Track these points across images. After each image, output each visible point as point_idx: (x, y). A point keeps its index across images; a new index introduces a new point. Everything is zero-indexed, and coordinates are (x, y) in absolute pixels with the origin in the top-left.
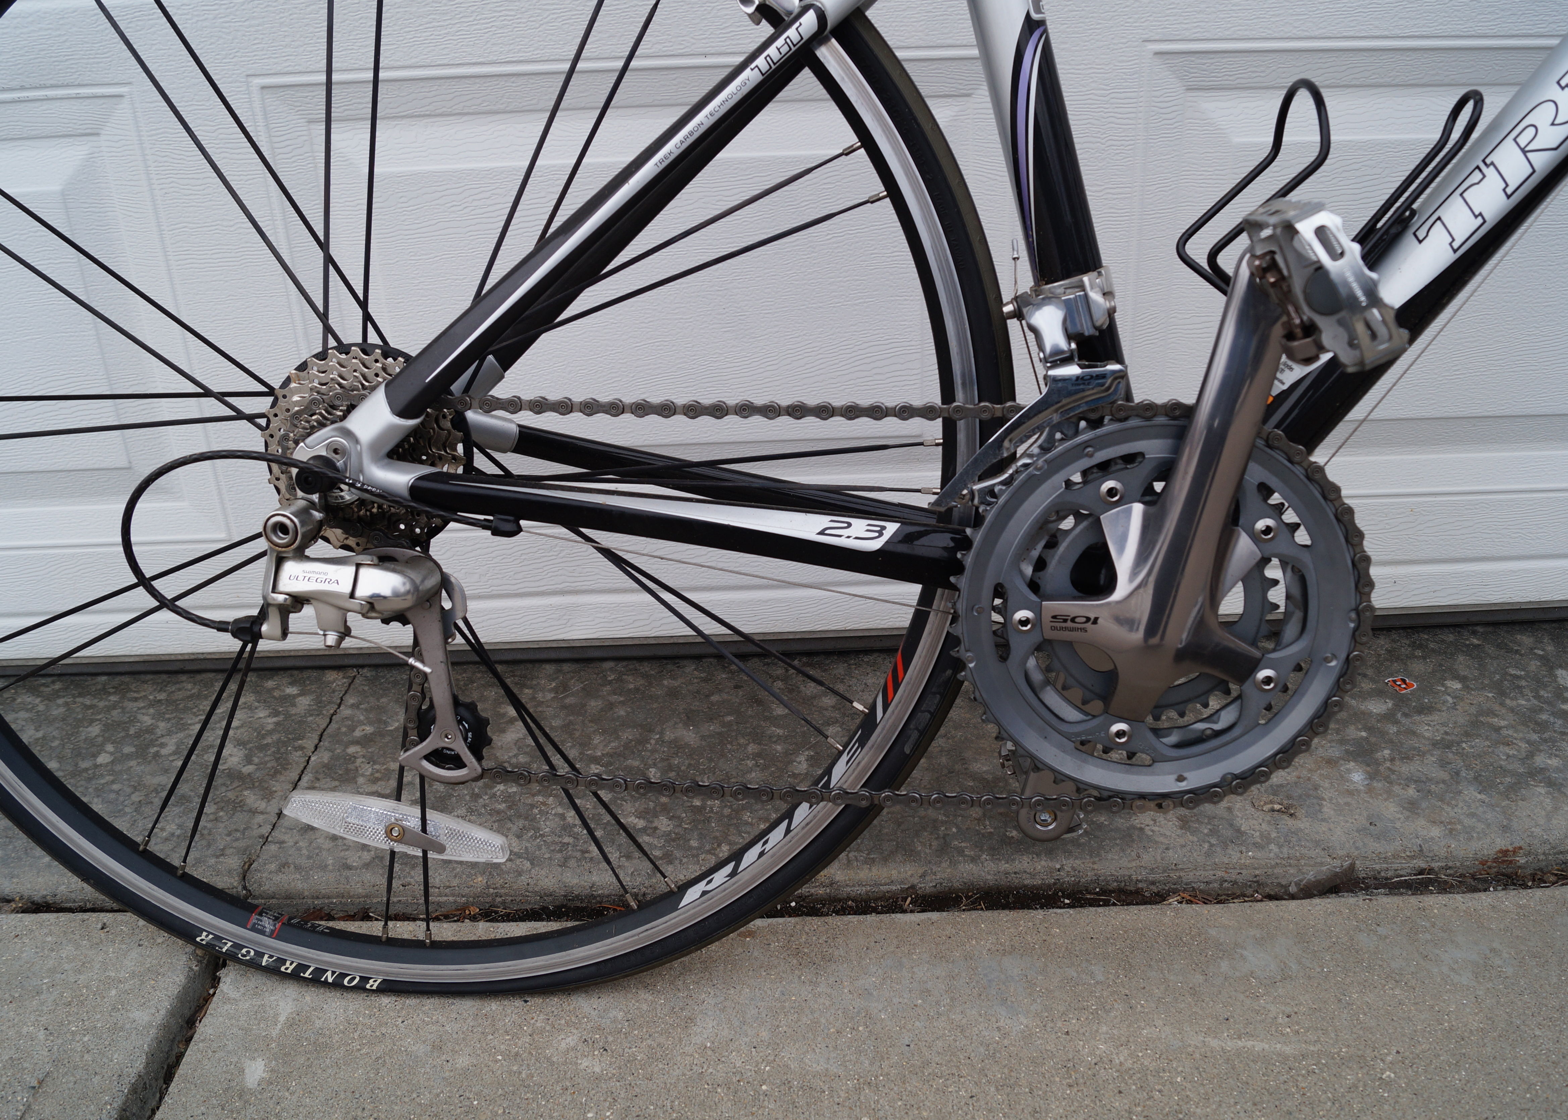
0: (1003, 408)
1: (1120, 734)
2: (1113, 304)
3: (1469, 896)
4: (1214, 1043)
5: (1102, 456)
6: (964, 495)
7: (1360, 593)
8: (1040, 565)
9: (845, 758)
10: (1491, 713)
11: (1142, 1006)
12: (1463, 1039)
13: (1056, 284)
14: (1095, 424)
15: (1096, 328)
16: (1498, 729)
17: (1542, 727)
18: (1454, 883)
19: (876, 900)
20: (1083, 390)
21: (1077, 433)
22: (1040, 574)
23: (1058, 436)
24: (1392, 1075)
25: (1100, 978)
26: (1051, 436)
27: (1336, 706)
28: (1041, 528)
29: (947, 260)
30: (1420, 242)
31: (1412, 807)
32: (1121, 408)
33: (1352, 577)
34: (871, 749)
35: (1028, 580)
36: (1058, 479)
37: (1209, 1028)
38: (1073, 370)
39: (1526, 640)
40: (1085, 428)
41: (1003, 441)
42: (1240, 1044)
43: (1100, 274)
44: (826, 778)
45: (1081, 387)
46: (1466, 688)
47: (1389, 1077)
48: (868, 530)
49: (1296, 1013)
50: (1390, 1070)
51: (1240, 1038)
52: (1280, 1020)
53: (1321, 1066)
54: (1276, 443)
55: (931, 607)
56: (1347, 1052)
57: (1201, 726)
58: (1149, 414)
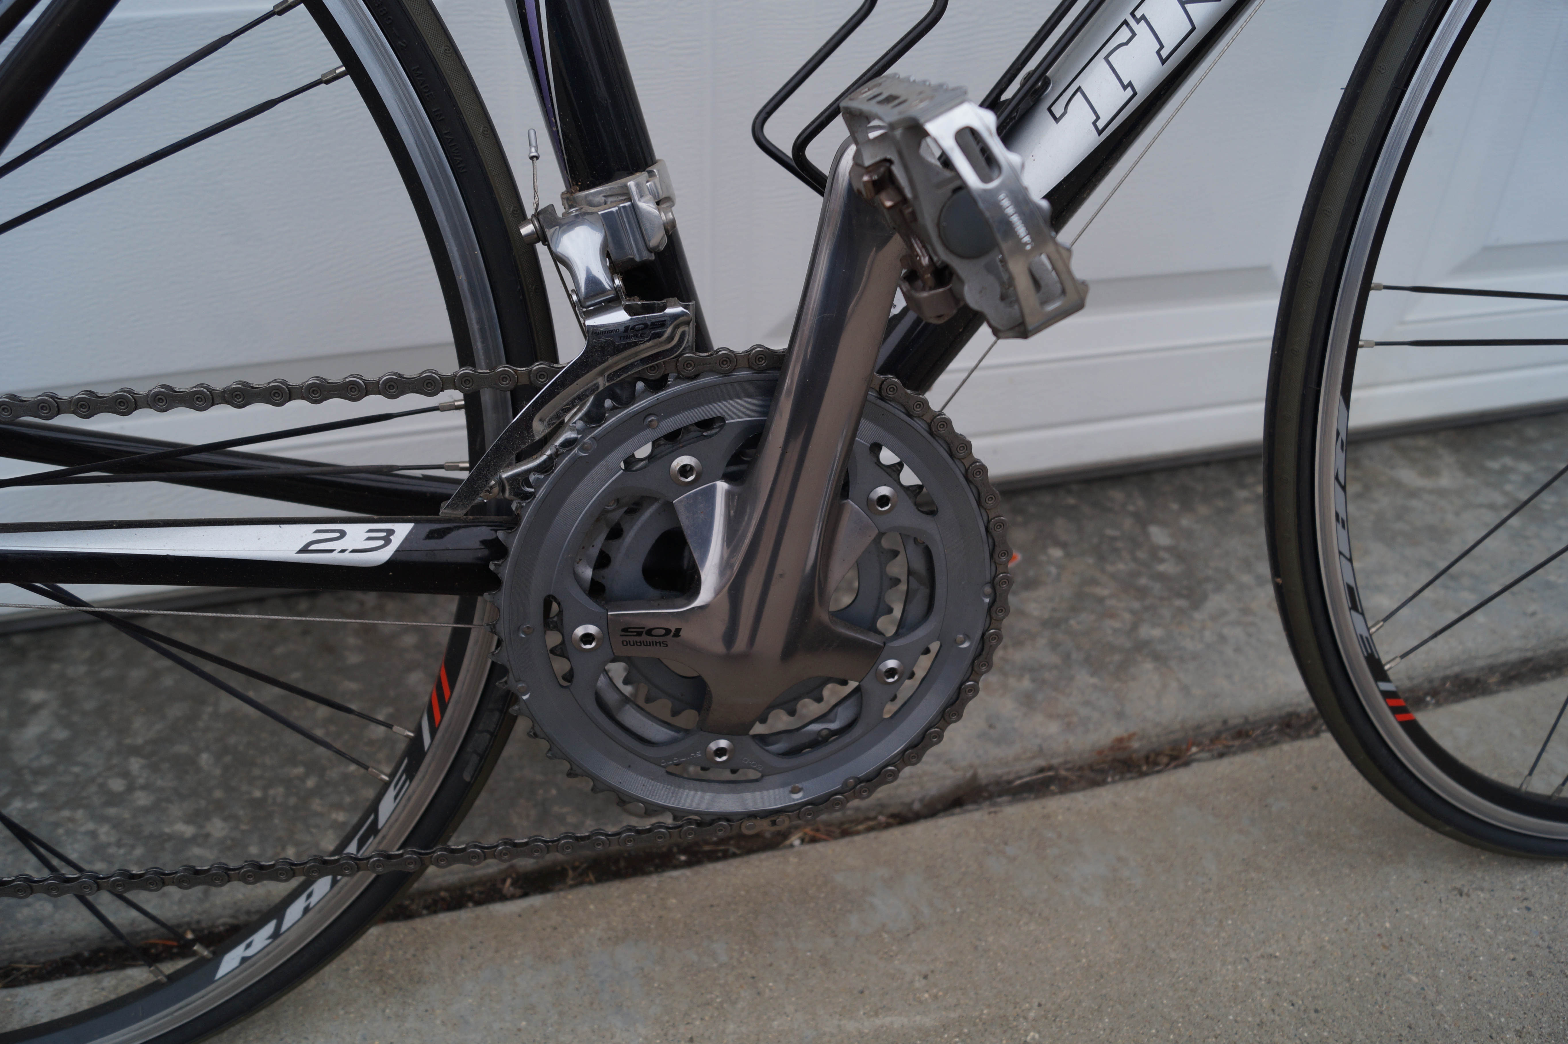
0: (530, 372)
1: (720, 752)
2: (670, 216)
3: (1089, 793)
4: (850, 1026)
5: (669, 425)
6: (491, 487)
7: (995, 563)
8: (603, 561)
9: (391, 793)
10: (1094, 582)
11: (771, 990)
12: (1102, 977)
13: (593, 191)
14: (657, 385)
15: (650, 250)
16: (1101, 600)
17: (1142, 593)
18: (1074, 778)
19: (472, 885)
20: (636, 344)
21: (632, 398)
22: (605, 572)
23: (608, 403)
24: (1037, 1036)
25: (723, 958)
26: (598, 403)
27: (970, 691)
28: (598, 520)
29: (440, 162)
30: (1057, 120)
31: (1028, 701)
32: (689, 362)
33: (987, 546)
34: (421, 780)
35: (587, 584)
36: (616, 460)
37: (844, 1007)
38: (619, 316)
39: (1117, 495)
40: (643, 392)
41: (531, 419)
42: (878, 1022)
43: (651, 174)
44: (372, 817)
45: (633, 340)
46: (1068, 555)
47: (1033, 1038)
48: (369, 539)
49: (933, 972)
50: (1034, 1028)
51: (876, 1015)
52: (917, 984)
53: (963, 1037)
54: (891, 394)
55: (471, 623)
56: (988, 1014)
57: (815, 727)
58: (726, 367)
